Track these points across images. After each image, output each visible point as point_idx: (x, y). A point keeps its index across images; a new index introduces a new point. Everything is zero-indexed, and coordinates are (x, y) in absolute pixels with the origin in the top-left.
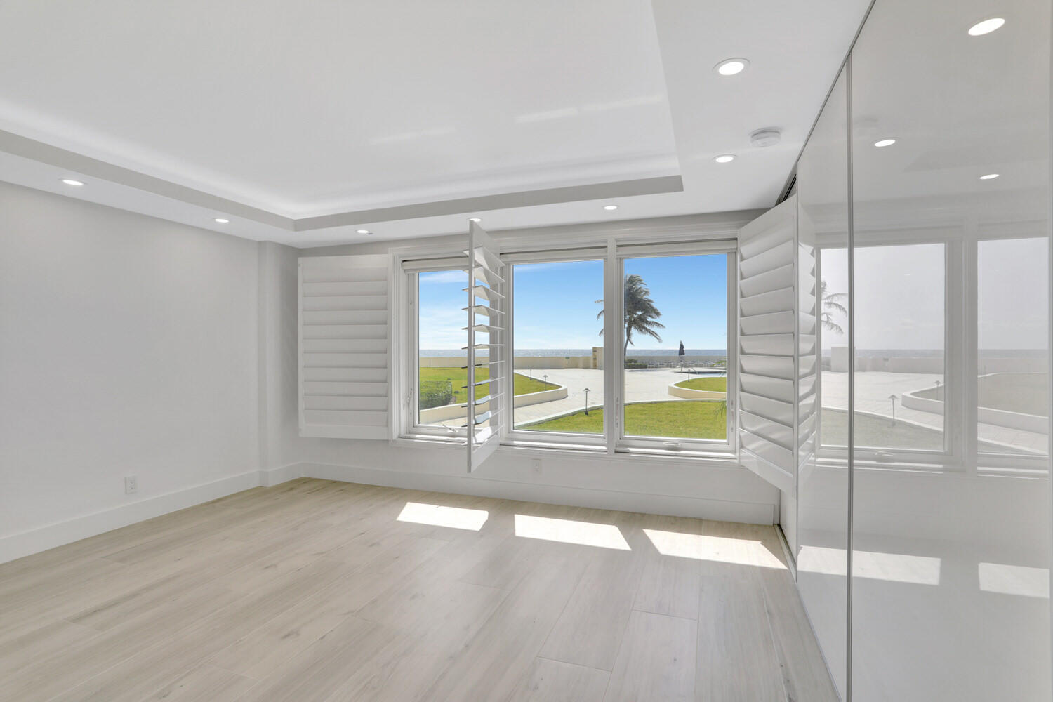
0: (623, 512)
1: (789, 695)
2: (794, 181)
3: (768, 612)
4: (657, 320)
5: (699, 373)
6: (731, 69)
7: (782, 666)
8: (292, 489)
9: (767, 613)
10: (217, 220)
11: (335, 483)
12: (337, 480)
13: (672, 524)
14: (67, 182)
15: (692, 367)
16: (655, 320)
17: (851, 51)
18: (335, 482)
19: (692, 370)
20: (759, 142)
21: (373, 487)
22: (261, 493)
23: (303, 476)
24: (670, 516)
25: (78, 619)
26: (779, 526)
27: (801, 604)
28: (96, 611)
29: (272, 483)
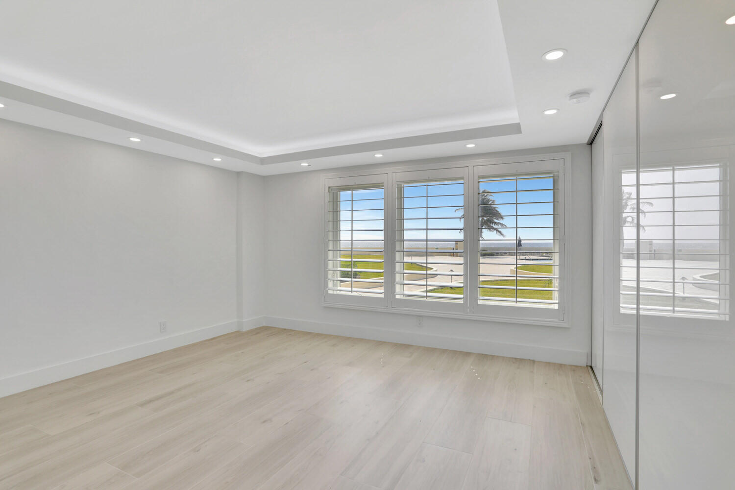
0: (479, 354)
1: (595, 477)
2: (601, 125)
3: (581, 423)
4: (501, 221)
5: (533, 260)
6: (555, 56)
7: (590, 458)
8: (258, 333)
9: (581, 425)
10: (215, 159)
11: (284, 331)
12: (287, 328)
13: (514, 363)
14: (132, 139)
15: (527, 255)
16: (500, 222)
17: (638, 40)
18: (285, 329)
19: (527, 258)
20: (575, 100)
21: (310, 333)
22: (238, 335)
23: (264, 325)
24: (513, 358)
25: (142, 405)
26: (592, 368)
27: (606, 421)
28: (150, 401)
29: (245, 329)
